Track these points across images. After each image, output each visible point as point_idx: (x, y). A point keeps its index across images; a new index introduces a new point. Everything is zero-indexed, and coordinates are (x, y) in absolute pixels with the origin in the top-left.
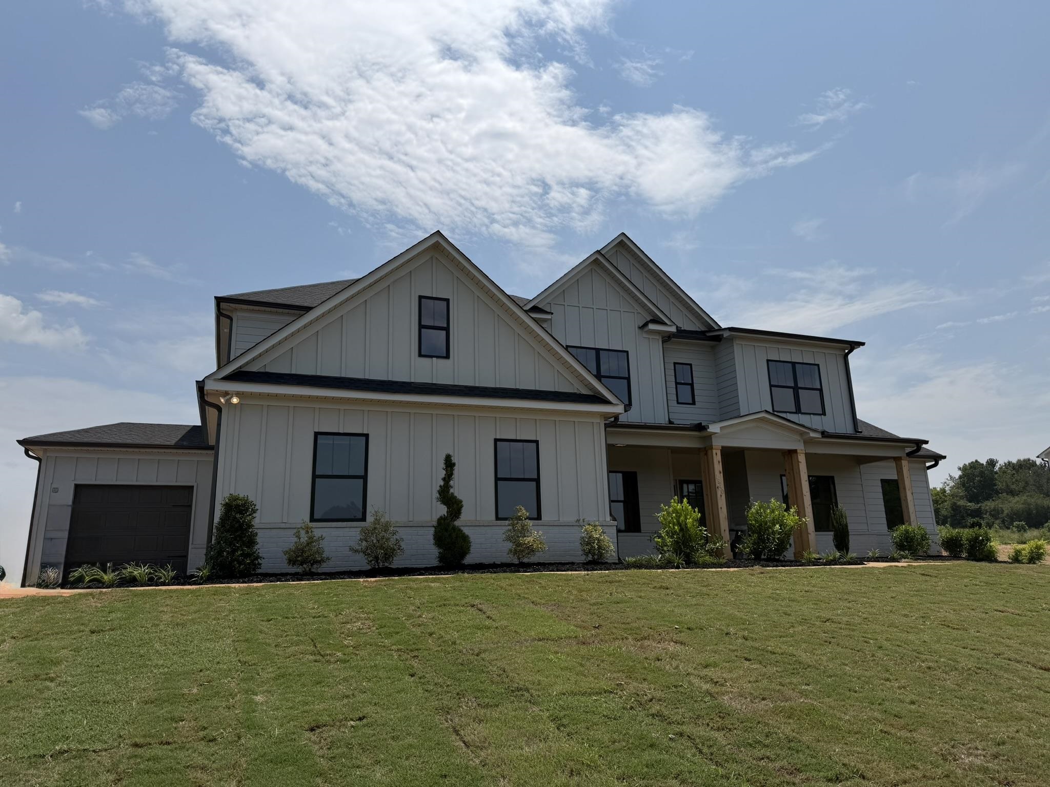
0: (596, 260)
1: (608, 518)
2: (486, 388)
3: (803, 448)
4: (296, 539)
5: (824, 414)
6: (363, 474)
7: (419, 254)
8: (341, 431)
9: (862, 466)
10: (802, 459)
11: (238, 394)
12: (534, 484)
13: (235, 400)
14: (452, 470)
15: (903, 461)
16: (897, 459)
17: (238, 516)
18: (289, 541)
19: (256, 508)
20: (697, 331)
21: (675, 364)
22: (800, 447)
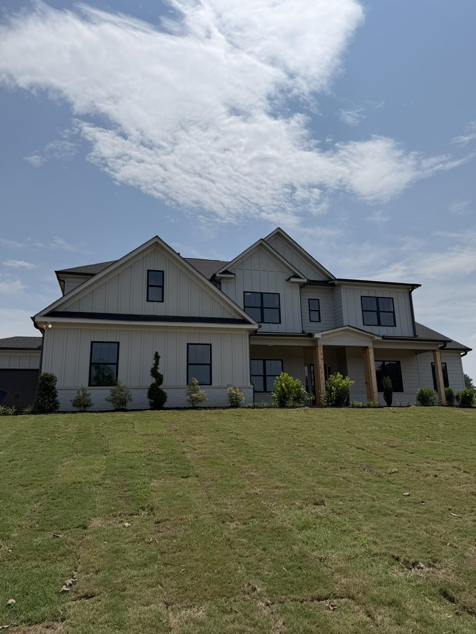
0: (261, 244)
1: (249, 384)
2: (183, 317)
3: (372, 345)
4: (78, 395)
5: (395, 326)
6: (116, 362)
7: (147, 248)
8: (105, 341)
9: (418, 355)
10: (371, 351)
11: (52, 323)
12: (209, 366)
13: (50, 326)
14: (158, 360)
15: (436, 352)
16: (434, 351)
17: (47, 383)
18: (73, 395)
19: (57, 379)
20: (323, 281)
21: (309, 299)
22: (370, 345)
